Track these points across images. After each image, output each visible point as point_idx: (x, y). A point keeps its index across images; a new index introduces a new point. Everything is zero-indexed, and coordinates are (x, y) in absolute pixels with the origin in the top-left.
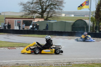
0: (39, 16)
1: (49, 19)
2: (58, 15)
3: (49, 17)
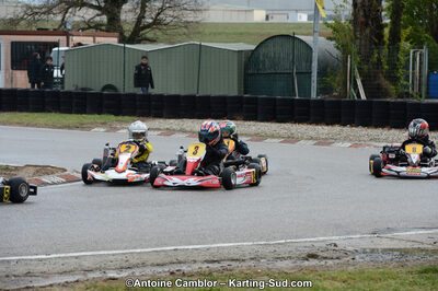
0: (98, 19)
1: (149, 34)
2: (190, 17)
3: (149, 26)
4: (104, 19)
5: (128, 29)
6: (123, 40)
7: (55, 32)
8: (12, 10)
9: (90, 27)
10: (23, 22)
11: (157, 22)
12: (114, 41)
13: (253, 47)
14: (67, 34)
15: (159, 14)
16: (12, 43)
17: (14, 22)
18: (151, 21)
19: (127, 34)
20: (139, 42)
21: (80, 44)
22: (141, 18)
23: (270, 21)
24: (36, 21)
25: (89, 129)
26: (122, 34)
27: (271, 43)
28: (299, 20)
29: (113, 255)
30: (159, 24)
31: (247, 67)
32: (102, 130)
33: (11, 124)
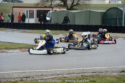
0: (61, 3)
1: (75, 7)
2: (87, 2)
4: (63, 3)
5: (69, 6)
6: (68, 9)
7: (49, 7)
8: (37, 1)
9: (59, 6)
10: (40, 5)
11: (77, 4)
12: (65, 9)
13: (105, 11)
14: (52, 8)
15: (78, 2)
16: (37, 10)
17: (37, 4)
18: (76, 4)
19: (69, 8)
20: (72, 10)
21: (56, 11)
22: (73, 3)
23: (110, 3)
24: (44, 4)
25: (58, 34)
26: (67, 8)
27: (111, 10)
28: (119, 3)
29: (65, 70)
30: (78, 4)
31: (103, 17)
32: (62, 35)
33: (37, 33)
